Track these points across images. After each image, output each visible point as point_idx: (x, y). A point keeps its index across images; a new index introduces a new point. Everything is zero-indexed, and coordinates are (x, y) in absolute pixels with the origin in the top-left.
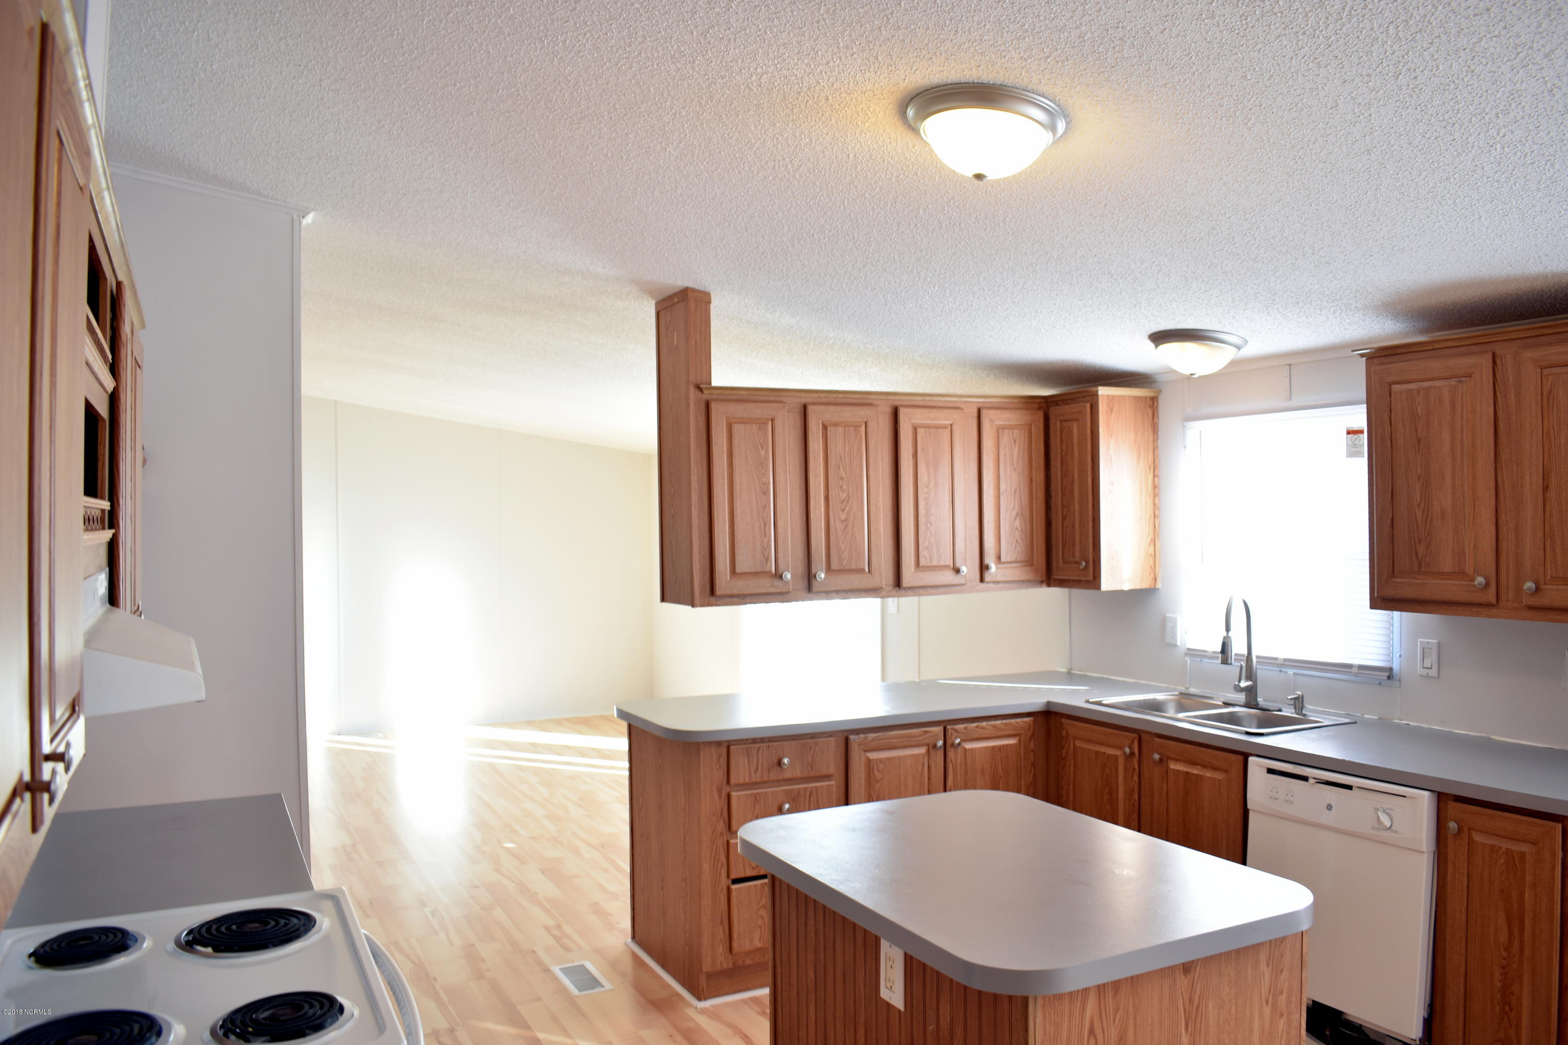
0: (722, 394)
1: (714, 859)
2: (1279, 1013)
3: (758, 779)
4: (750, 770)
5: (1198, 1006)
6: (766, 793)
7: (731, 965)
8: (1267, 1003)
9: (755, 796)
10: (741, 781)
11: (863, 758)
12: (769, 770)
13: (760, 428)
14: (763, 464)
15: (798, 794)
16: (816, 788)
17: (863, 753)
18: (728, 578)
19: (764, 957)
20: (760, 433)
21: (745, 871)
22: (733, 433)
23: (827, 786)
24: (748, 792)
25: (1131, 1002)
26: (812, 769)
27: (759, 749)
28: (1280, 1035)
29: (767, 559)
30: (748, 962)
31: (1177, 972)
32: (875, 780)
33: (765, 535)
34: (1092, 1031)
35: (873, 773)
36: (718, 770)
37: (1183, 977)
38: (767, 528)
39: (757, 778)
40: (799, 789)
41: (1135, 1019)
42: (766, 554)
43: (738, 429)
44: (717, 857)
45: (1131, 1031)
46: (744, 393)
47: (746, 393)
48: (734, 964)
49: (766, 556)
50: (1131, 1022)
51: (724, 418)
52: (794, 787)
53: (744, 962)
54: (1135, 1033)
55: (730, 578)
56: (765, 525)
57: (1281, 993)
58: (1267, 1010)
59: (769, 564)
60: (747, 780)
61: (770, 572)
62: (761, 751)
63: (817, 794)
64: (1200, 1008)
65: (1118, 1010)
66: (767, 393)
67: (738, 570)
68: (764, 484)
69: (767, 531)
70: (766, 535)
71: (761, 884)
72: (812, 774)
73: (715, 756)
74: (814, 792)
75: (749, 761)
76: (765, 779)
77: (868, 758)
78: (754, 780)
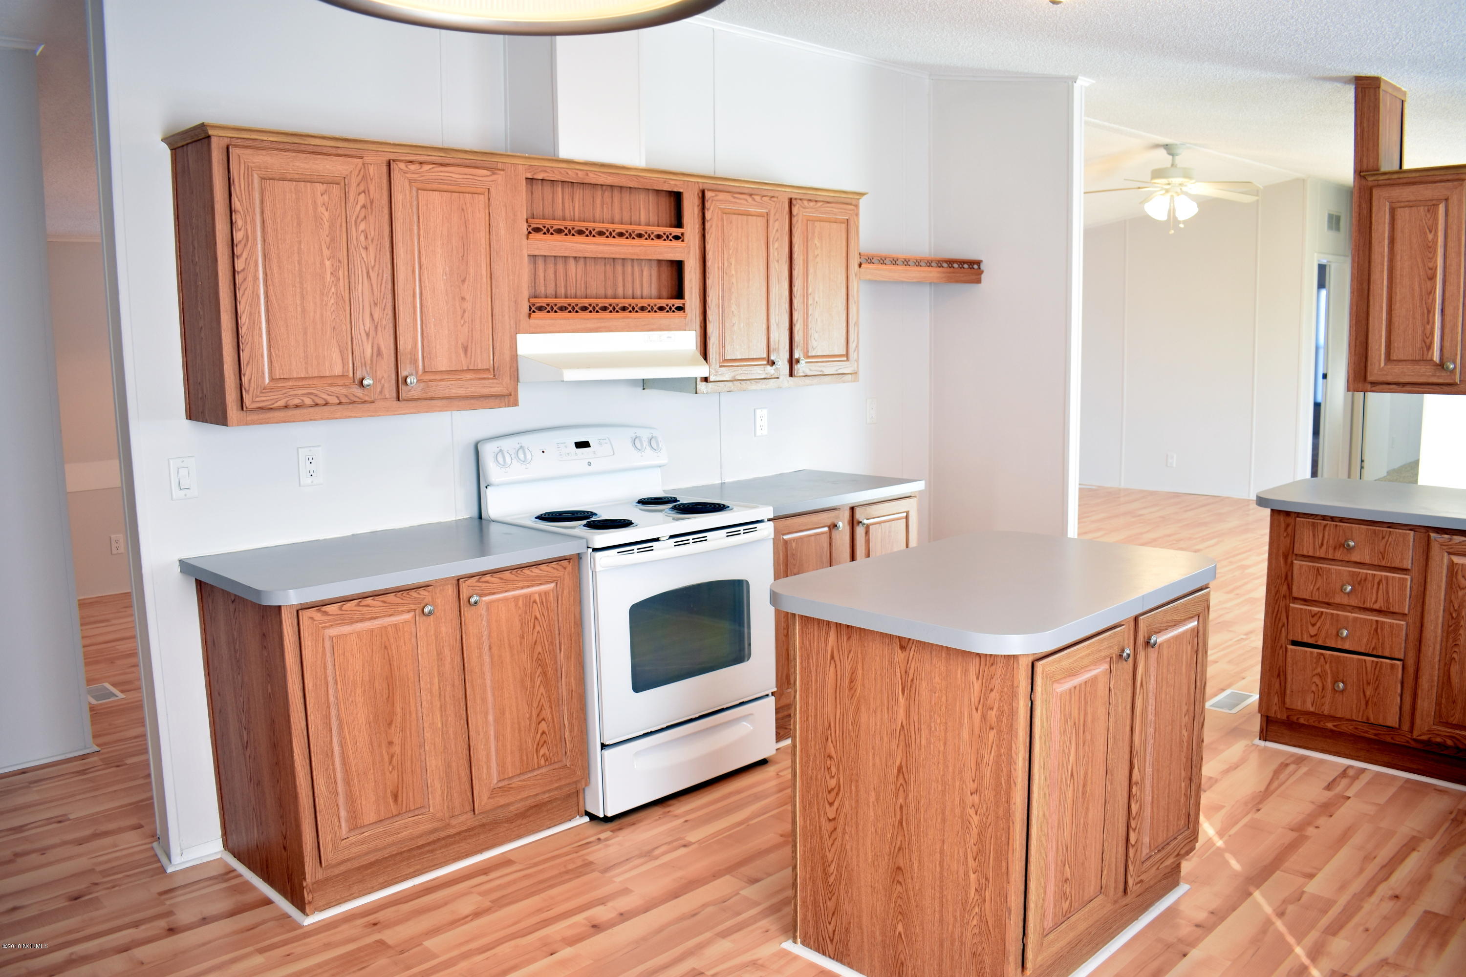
0: (1389, 179)
1: (1276, 617)
2: (988, 724)
3: (1323, 556)
4: (1314, 545)
5: (912, 680)
6: (1330, 569)
7: (1285, 717)
8: (977, 709)
9: (1318, 569)
10: (1305, 553)
11: (1446, 561)
12: (1335, 548)
13: (1428, 211)
14: (1430, 247)
15: (1365, 580)
16: (1387, 577)
17: (1446, 554)
18: (1382, 364)
19: (1319, 722)
20: (1429, 216)
21: (1302, 636)
22: (1396, 217)
23: (1400, 578)
24: (1311, 564)
25: (859, 651)
26: (1383, 559)
27: (1325, 526)
28: (990, 743)
29: (1429, 347)
30: (1302, 721)
31: (895, 645)
32: (1459, 586)
33: (1428, 323)
34: (832, 657)
35: (1456, 578)
36: (1285, 537)
37: (899, 651)
38: (1431, 315)
39: (1321, 553)
40: (1366, 573)
41: (863, 664)
42: (1428, 341)
43: (1403, 215)
44: (1279, 615)
45: (860, 672)
46: (1414, 175)
47: (1417, 174)
48: (1288, 717)
49: (1428, 344)
50: (860, 664)
51: (1387, 204)
52: (1361, 571)
53: (1298, 719)
54: (863, 674)
55: (1385, 365)
56: (1429, 312)
57: (992, 709)
58: (977, 716)
59: (1430, 353)
60: (1311, 554)
61: (1432, 360)
62: (1327, 528)
63: (1387, 583)
64: (915, 682)
65: (850, 651)
66: (1442, 172)
67: (1394, 357)
68: (1431, 269)
69: (1431, 319)
70: (1429, 321)
71: (1317, 653)
72: (1383, 563)
73: (1283, 525)
74: (1384, 582)
75: (1314, 535)
76: (1330, 557)
77: (1453, 562)
78: (1318, 554)
